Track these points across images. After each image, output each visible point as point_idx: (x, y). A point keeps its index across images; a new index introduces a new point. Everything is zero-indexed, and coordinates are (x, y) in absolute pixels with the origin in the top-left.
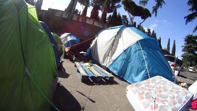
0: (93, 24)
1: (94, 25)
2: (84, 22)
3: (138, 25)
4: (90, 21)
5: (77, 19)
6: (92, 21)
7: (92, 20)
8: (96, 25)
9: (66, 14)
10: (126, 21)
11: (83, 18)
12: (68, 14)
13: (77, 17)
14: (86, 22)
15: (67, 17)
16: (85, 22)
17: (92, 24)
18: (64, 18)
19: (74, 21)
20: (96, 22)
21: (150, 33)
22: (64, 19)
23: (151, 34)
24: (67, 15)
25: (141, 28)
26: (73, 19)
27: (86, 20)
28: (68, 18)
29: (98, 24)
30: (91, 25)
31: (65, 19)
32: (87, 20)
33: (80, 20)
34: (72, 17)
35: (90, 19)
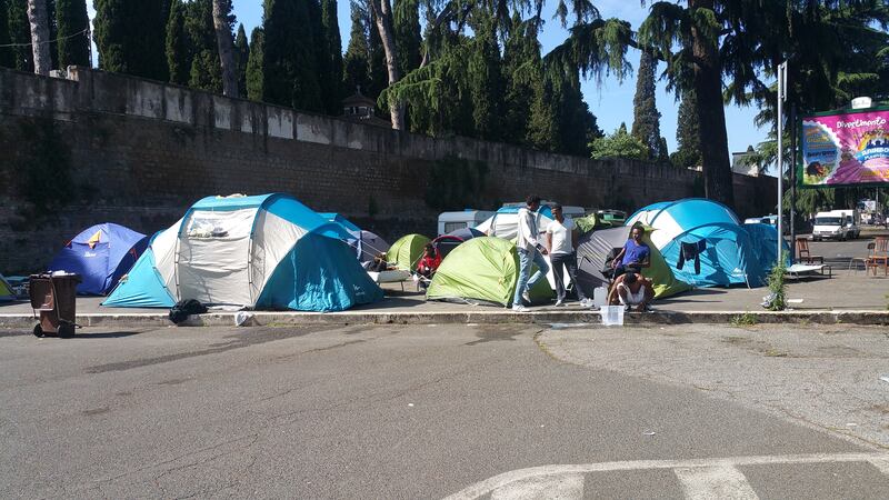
0: (295, 133)
1: (299, 137)
2: (261, 133)
4: (280, 124)
5: (231, 125)
6: (289, 120)
7: (288, 115)
8: (307, 139)
9: (182, 102)
11: (253, 113)
12: (187, 99)
13: (231, 113)
14: (269, 132)
15: (188, 120)
16: (266, 134)
17: (292, 137)
18: (176, 125)
19: (221, 132)
20: (301, 121)
22: (177, 130)
24: (188, 106)
26: (218, 124)
27: (266, 125)
28: (195, 125)
29: (313, 131)
30: (290, 140)
31: (183, 127)
32: (270, 120)
33: (247, 128)
34: (211, 117)
35: (279, 114)
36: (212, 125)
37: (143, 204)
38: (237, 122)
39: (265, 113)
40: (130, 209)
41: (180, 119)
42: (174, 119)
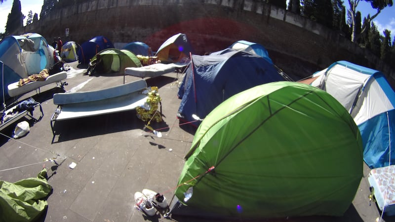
0: (285, 18)
1: (286, 21)
2: (266, 15)
3: (365, 18)
4: (277, 13)
5: (251, 9)
6: (283, 13)
7: (282, 11)
8: (291, 22)
10: (340, 7)
11: (264, 7)
13: (252, 5)
14: (271, 15)
15: (231, 5)
16: (269, 16)
17: (282, 19)
18: (225, 7)
19: (246, 12)
20: (289, 15)
21: (390, 40)
22: (226, 9)
23: (390, 43)
24: (232, 1)
25: (371, 25)
26: (245, 9)
27: (270, 12)
28: (234, 8)
29: (294, 20)
30: (281, 21)
31: (229, 8)
32: (272, 11)
33: (259, 11)
34: (242, 5)
35: (277, 9)
36: (242, 9)
37: (206, 34)
38: (255, 8)
39: (270, 8)
40: (200, 35)
41: (227, 5)
42: (225, 5)
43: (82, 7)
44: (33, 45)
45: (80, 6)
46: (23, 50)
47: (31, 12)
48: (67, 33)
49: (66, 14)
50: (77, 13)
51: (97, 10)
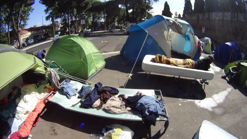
43: (212, 15)
44: (181, 29)
45: (211, 14)
46: (171, 30)
47: (176, 12)
48: (203, 31)
49: (201, 17)
50: (209, 19)
51: (223, 20)
